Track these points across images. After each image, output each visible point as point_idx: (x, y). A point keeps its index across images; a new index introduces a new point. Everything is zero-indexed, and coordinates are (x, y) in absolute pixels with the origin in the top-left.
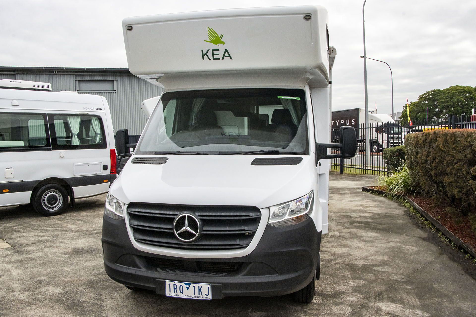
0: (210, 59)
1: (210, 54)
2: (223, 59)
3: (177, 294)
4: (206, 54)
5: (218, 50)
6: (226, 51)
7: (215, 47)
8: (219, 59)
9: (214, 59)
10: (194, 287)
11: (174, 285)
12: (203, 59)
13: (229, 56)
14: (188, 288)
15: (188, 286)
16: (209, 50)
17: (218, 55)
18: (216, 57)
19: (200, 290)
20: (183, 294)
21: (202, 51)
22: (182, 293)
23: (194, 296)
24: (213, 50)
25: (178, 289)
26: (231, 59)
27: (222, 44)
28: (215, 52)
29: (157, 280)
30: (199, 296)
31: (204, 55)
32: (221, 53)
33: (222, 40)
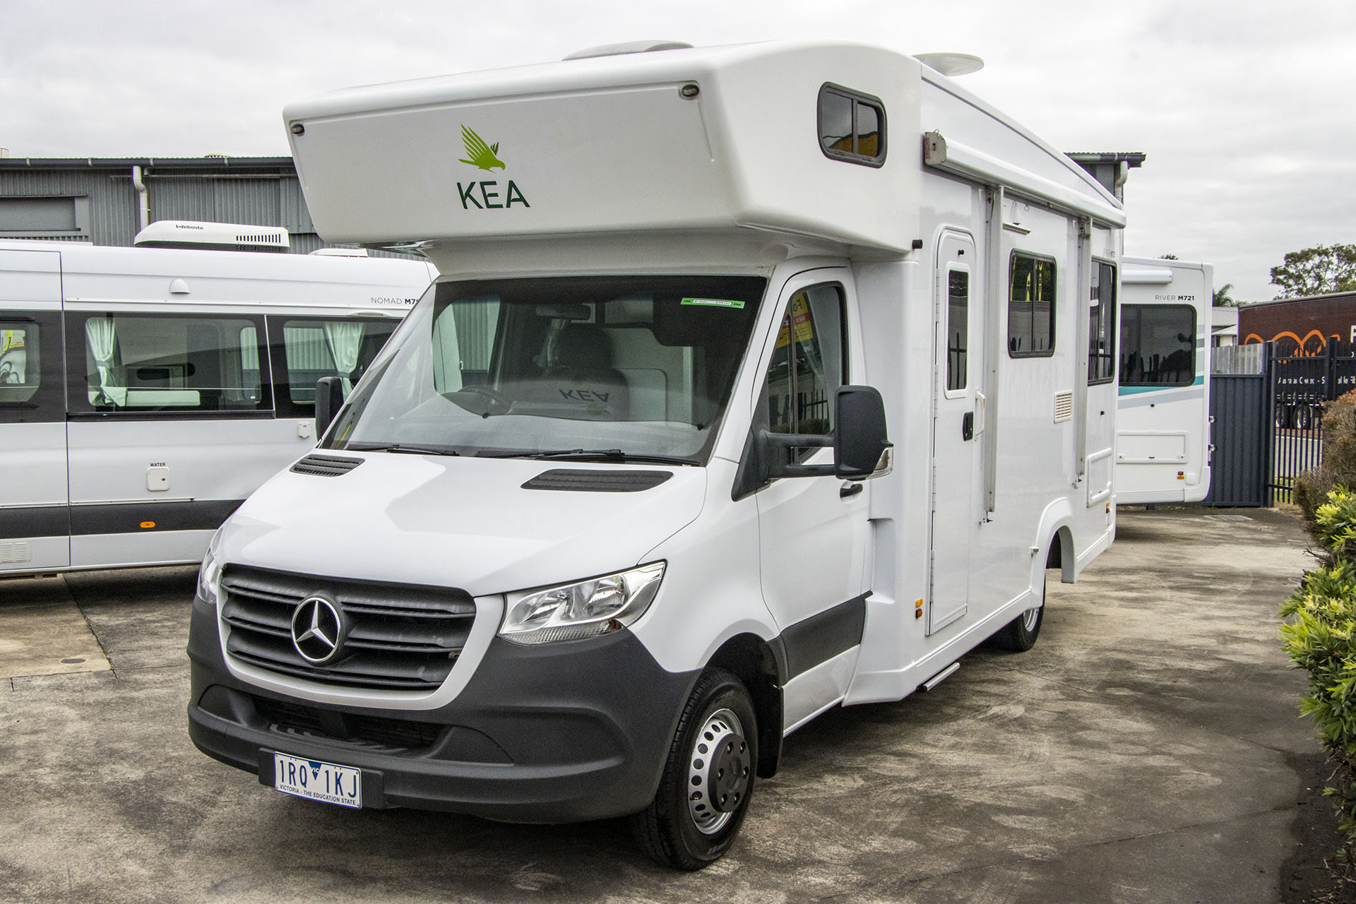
0: (480, 207)
1: (477, 193)
2: (508, 206)
3: (295, 787)
4: (468, 194)
5: (494, 183)
6: (512, 185)
7: (485, 175)
8: (501, 206)
9: (489, 206)
10: (327, 772)
11: (290, 764)
12: (466, 207)
13: (522, 199)
14: (315, 775)
15: (316, 770)
16: (473, 184)
17: (496, 195)
18: (492, 201)
19: (338, 782)
20: (308, 789)
21: (459, 184)
22: (304, 784)
23: (327, 794)
24: (483, 184)
25: (297, 775)
26: (527, 205)
27: (500, 168)
28: (489, 190)
29: (262, 749)
30: (336, 796)
31: (465, 196)
32: (502, 189)
33: (499, 157)
